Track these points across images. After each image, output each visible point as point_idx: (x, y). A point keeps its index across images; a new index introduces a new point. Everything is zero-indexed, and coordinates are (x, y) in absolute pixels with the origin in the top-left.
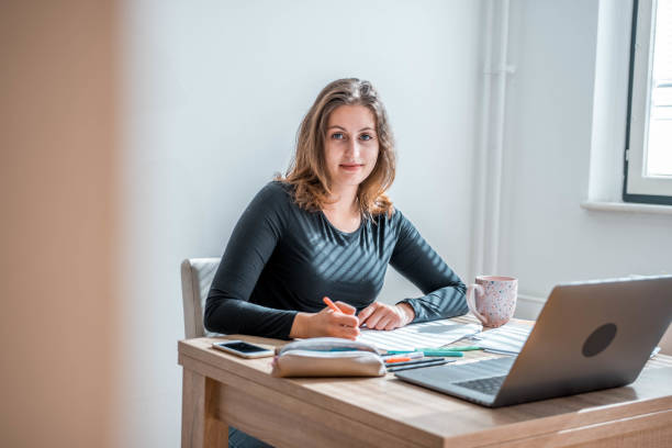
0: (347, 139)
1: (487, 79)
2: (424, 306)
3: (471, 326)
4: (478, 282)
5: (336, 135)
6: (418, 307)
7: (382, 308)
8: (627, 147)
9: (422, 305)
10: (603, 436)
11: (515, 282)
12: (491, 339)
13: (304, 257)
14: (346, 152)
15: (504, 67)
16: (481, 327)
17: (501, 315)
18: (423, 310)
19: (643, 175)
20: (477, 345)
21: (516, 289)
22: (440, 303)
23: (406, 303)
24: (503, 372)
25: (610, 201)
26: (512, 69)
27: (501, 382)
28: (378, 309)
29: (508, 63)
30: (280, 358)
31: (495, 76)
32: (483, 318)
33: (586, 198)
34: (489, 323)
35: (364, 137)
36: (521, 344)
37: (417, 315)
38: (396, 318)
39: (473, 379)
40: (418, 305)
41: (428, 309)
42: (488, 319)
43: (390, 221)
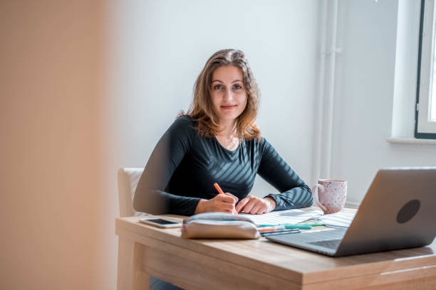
0: (224, 89)
1: (323, 57)
2: (283, 199)
3: (315, 212)
4: (320, 182)
5: (218, 86)
6: (278, 199)
7: (254, 199)
8: (417, 102)
9: (281, 198)
10: (411, 278)
11: (346, 183)
12: (329, 219)
13: (203, 164)
14: (224, 97)
15: (334, 49)
16: (323, 213)
17: (336, 205)
18: (282, 201)
19: (429, 120)
20: (320, 223)
21: (346, 187)
22: (294, 197)
23: (270, 197)
24: (340, 237)
25: (406, 137)
26: (339, 50)
27: (339, 242)
28: (251, 200)
29: (337, 47)
30: (187, 225)
31: (328, 56)
32: (324, 207)
33: (390, 135)
34: (328, 211)
35: (236, 87)
36: (350, 222)
37: (277, 205)
38: (264, 206)
39: (321, 240)
40: (278, 198)
41: (285, 201)
42: (327, 208)
43: (257, 144)
